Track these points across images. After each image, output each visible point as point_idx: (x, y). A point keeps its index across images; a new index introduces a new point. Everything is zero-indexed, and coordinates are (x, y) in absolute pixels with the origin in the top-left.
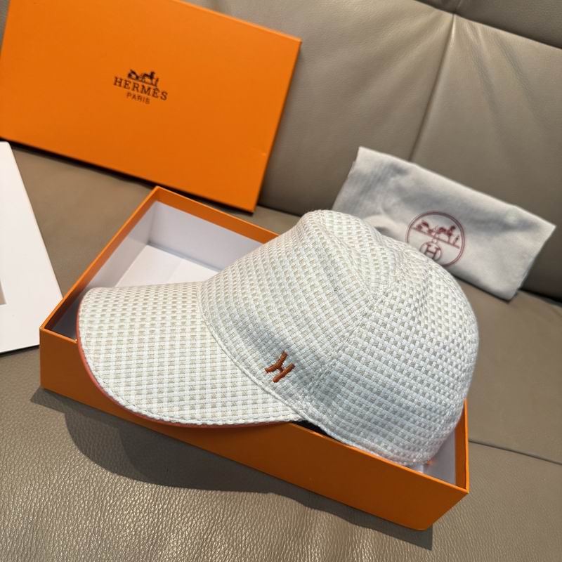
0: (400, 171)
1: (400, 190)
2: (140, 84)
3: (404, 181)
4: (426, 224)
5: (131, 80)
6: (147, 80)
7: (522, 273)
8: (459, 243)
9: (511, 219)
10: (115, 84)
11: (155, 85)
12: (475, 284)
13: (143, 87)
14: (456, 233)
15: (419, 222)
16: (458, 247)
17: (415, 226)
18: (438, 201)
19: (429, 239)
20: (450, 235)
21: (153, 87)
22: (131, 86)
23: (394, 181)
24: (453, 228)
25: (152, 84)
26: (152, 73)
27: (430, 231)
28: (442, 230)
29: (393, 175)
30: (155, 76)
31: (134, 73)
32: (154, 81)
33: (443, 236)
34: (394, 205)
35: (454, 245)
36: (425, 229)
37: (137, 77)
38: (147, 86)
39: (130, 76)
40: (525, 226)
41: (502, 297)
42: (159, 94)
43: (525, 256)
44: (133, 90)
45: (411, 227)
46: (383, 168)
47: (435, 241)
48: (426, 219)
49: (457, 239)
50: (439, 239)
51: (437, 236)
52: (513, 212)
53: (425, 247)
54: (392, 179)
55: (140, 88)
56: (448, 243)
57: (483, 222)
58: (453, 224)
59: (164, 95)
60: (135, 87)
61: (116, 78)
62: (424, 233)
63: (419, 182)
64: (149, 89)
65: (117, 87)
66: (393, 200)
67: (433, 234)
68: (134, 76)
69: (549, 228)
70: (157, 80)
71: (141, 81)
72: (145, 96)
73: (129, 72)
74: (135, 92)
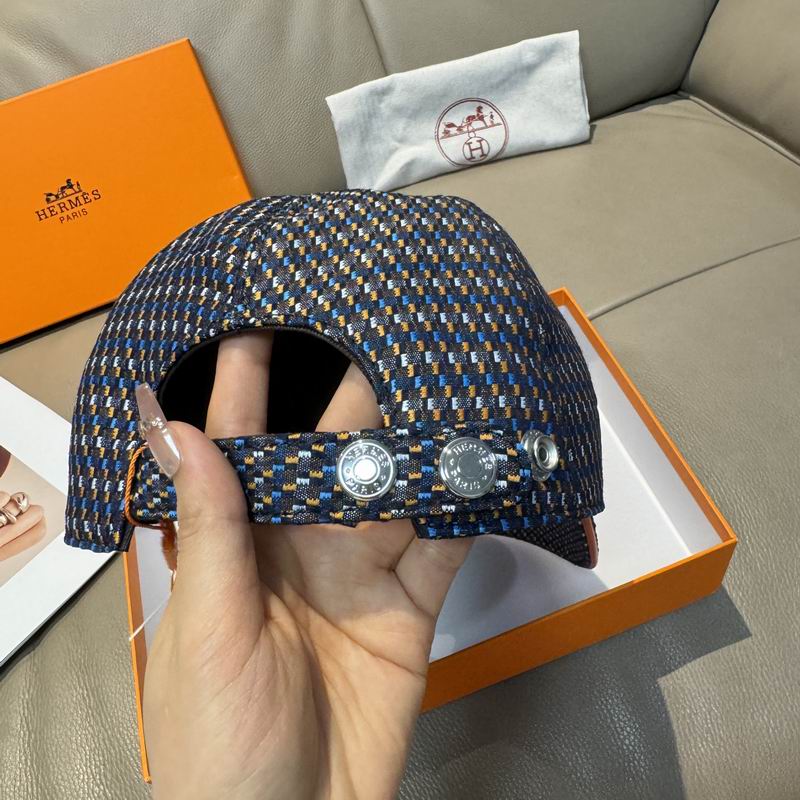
0: (384, 92)
1: (399, 111)
2: (64, 200)
3: (394, 99)
4: (451, 125)
5: (55, 204)
6: (68, 191)
7: (581, 102)
8: (497, 119)
9: (529, 57)
10: (41, 219)
11: (80, 191)
12: (543, 148)
13: (70, 201)
14: (486, 111)
15: (442, 128)
16: (499, 124)
17: (441, 135)
18: (444, 95)
19: (465, 137)
20: (481, 118)
21: (80, 194)
22: (57, 209)
23: (384, 107)
24: (479, 109)
25: (76, 192)
26: (68, 181)
27: (460, 129)
28: (470, 119)
29: (380, 101)
30: (73, 182)
31: (51, 195)
32: (75, 187)
33: (477, 124)
34: (404, 129)
35: (493, 125)
36: (453, 130)
37: (57, 196)
38: (73, 198)
39: (48, 200)
40: (547, 54)
41: (580, 141)
42: (91, 197)
43: (570, 83)
44: (62, 211)
45: (437, 138)
46: (364, 101)
47: (472, 135)
48: (447, 119)
49: (492, 117)
50: (474, 131)
51: (470, 128)
52: (526, 48)
53: (467, 147)
54: (382, 105)
55: (68, 205)
56: (487, 127)
57: (503, 81)
58: (478, 104)
59: (96, 193)
60: (62, 208)
61: (37, 212)
62: (456, 135)
63: (410, 89)
64: (77, 198)
65: (45, 220)
66: (400, 125)
67: (465, 129)
68: (52, 198)
69: (572, 38)
70: (78, 185)
71: (63, 197)
72: (79, 208)
73: (45, 197)
74: (66, 213)
